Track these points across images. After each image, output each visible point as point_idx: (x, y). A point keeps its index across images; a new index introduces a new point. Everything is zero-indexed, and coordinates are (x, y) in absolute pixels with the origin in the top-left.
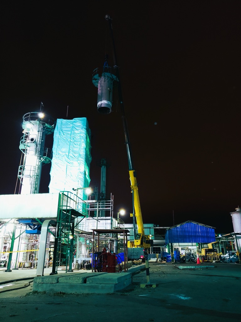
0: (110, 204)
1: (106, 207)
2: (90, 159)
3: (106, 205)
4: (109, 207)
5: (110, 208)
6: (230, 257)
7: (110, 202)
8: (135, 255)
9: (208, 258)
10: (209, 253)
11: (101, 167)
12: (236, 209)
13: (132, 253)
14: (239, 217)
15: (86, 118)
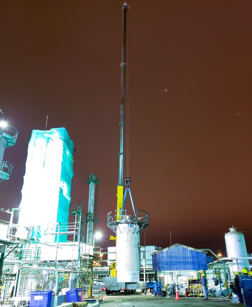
0: (74, 227)
1: (69, 230)
2: (71, 175)
3: (70, 227)
4: (73, 230)
5: (74, 232)
6: (221, 289)
7: (74, 224)
8: (115, 286)
9: (192, 291)
10: (193, 284)
11: (89, 183)
12: (230, 229)
13: (111, 283)
14: (233, 239)
15: (64, 128)
